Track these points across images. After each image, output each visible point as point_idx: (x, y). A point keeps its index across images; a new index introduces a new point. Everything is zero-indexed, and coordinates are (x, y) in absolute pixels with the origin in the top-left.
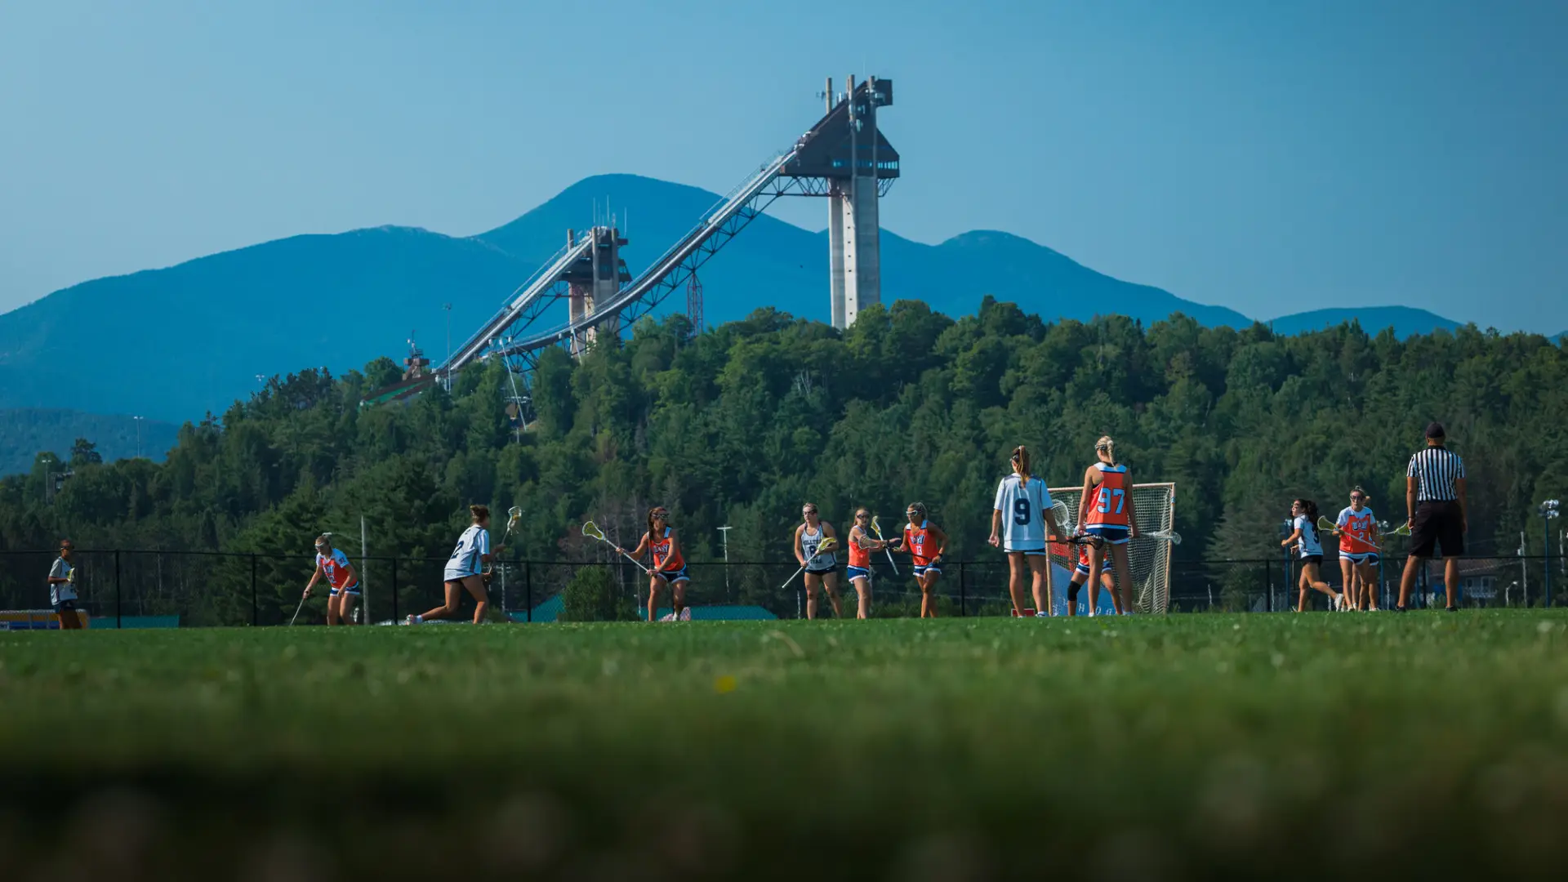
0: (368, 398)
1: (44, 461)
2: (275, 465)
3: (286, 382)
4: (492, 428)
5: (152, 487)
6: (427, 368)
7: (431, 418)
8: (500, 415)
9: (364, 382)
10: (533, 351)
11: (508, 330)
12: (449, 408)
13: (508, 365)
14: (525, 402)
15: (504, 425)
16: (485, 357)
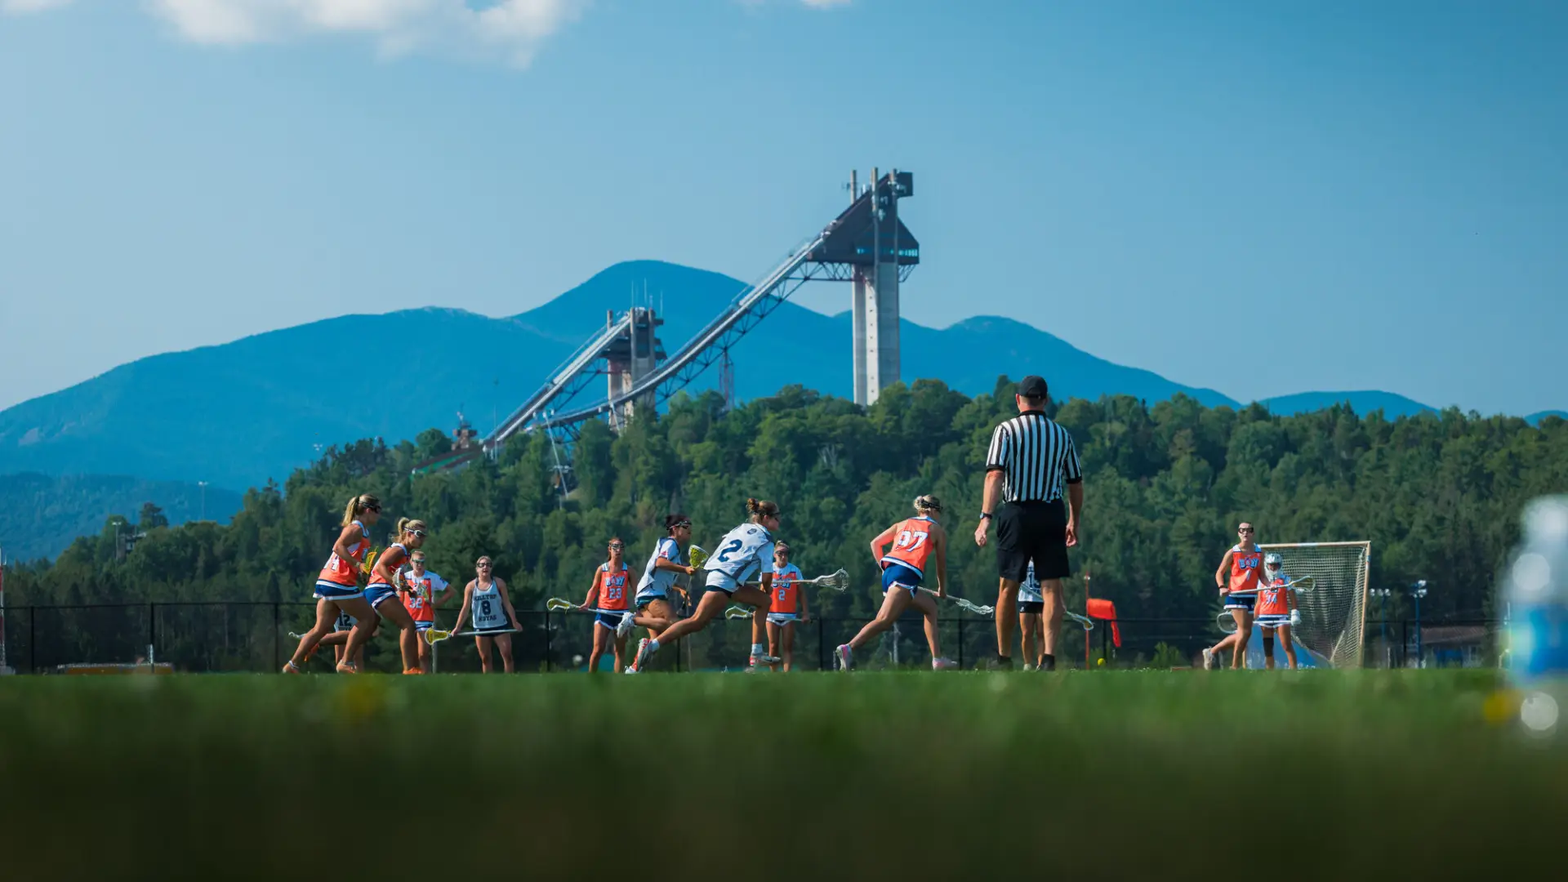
0: (419, 467)
1: (114, 524)
3: (344, 451)
4: (538, 496)
5: (219, 548)
6: (474, 439)
7: (482, 485)
8: (545, 484)
9: (416, 452)
10: (575, 424)
11: (551, 404)
12: (498, 477)
13: (551, 436)
14: (566, 471)
15: (549, 493)
16: (529, 428)
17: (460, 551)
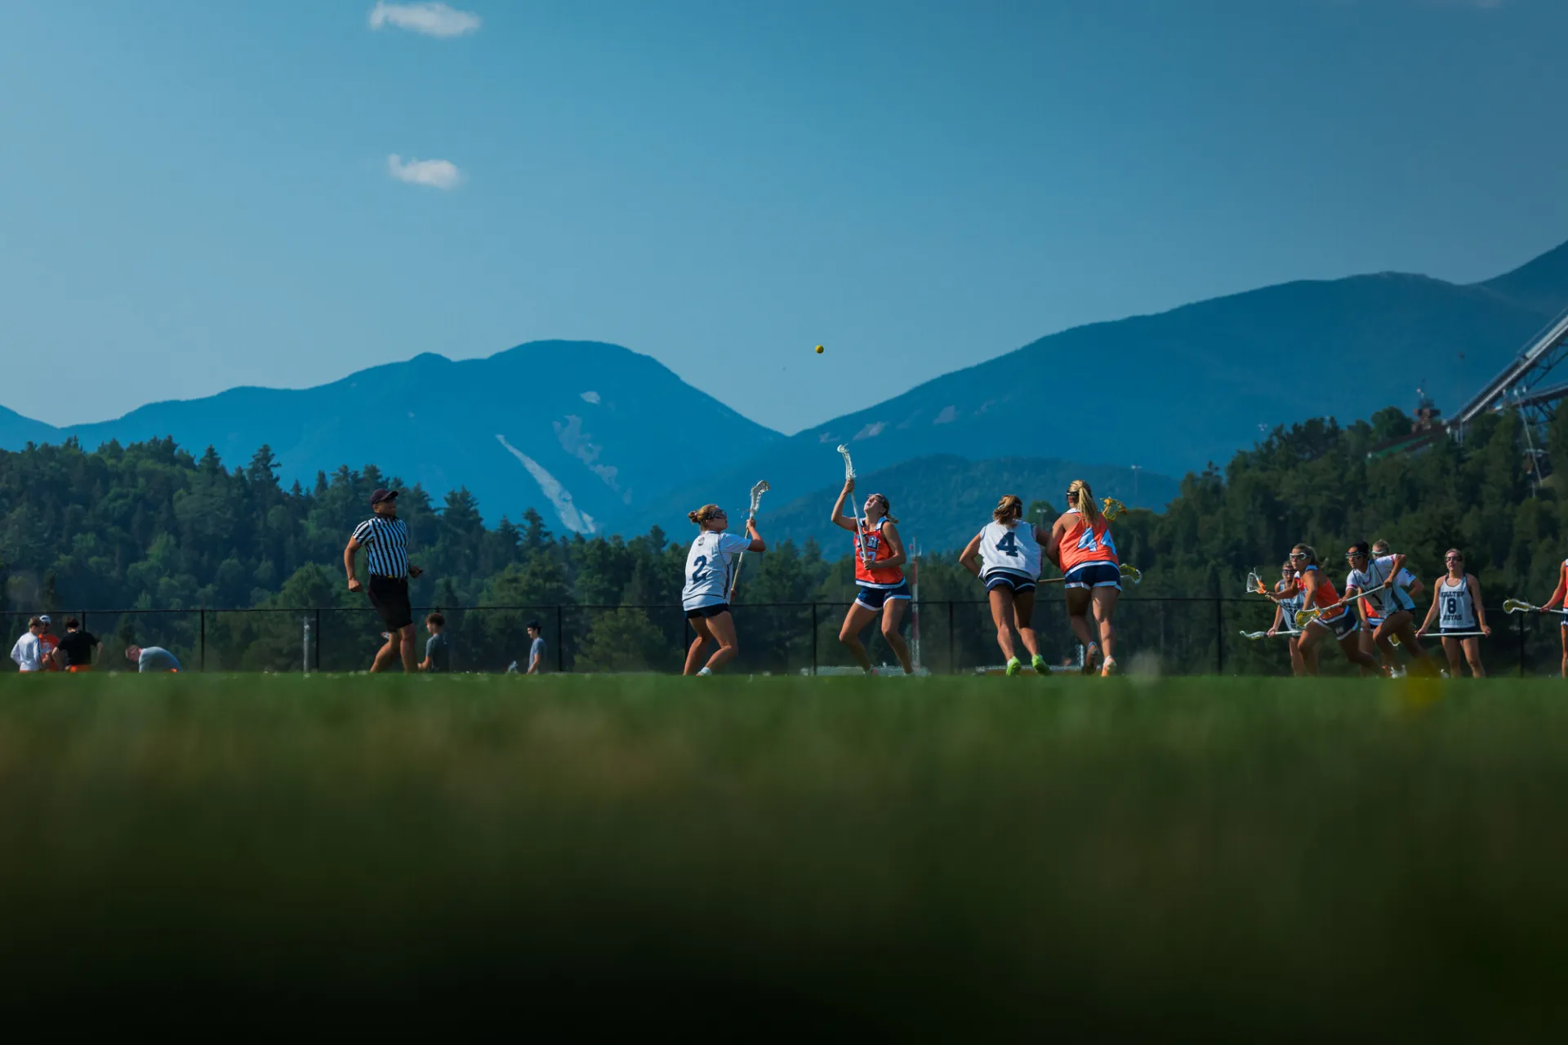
0: (1375, 450)
1: (1038, 511)
2: (1281, 518)
3: (1291, 432)
4: (1508, 483)
5: (1154, 539)
6: (1437, 419)
7: (1445, 470)
8: (1516, 470)
9: (1371, 433)
10: (1550, 403)
11: (1522, 380)
12: (1464, 461)
13: (1523, 417)
14: (1540, 455)
15: (1521, 477)
16: (1499, 408)
17: (1422, 544)
